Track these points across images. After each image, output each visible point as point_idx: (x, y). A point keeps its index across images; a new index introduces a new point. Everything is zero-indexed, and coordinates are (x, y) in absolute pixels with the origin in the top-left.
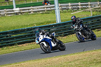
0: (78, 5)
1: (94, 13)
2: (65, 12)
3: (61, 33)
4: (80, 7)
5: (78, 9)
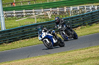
0: (22, 13)
1: (39, 20)
2: (10, 19)
3: (6, 40)
4: (24, 14)
5: (23, 16)
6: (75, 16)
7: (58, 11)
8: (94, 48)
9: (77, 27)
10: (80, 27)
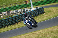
6: (17, 15)
7: (7, 13)
8: (29, 34)
9: (18, 22)
10: (20, 22)
